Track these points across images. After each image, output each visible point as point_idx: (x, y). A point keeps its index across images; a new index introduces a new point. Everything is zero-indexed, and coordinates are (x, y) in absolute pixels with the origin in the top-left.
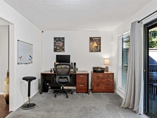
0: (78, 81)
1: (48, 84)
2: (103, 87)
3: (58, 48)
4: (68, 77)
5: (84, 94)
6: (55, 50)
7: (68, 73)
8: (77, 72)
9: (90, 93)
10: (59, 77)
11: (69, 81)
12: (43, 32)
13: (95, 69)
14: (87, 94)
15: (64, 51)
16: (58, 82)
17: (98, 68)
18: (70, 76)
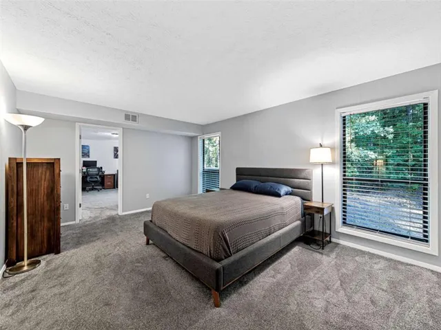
0: (106, 180)
4: (98, 177)
8: (105, 174)
10: (89, 177)
11: (99, 180)
16: (89, 181)
18: (100, 176)
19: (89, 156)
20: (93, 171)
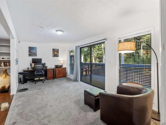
0: (48, 73)
1: (27, 77)
2: (61, 75)
3: (32, 54)
4: (43, 71)
5: (52, 80)
6: (30, 55)
7: (42, 69)
8: (48, 68)
9: (55, 79)
10: (36, 71)
11: (43, 74)
12: (19, 42)
13: (57, 66)
14: (53, 80)
15: (36, 56)
16: (36, 74)
17: (58, 65)
18: (44, 70)
19: (36, 55)
20: (39, 66)
